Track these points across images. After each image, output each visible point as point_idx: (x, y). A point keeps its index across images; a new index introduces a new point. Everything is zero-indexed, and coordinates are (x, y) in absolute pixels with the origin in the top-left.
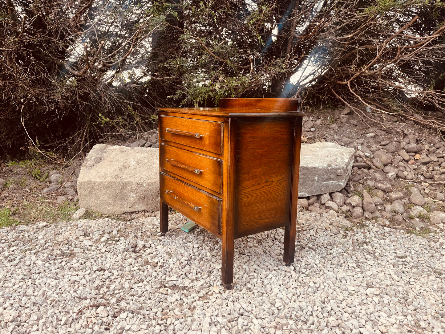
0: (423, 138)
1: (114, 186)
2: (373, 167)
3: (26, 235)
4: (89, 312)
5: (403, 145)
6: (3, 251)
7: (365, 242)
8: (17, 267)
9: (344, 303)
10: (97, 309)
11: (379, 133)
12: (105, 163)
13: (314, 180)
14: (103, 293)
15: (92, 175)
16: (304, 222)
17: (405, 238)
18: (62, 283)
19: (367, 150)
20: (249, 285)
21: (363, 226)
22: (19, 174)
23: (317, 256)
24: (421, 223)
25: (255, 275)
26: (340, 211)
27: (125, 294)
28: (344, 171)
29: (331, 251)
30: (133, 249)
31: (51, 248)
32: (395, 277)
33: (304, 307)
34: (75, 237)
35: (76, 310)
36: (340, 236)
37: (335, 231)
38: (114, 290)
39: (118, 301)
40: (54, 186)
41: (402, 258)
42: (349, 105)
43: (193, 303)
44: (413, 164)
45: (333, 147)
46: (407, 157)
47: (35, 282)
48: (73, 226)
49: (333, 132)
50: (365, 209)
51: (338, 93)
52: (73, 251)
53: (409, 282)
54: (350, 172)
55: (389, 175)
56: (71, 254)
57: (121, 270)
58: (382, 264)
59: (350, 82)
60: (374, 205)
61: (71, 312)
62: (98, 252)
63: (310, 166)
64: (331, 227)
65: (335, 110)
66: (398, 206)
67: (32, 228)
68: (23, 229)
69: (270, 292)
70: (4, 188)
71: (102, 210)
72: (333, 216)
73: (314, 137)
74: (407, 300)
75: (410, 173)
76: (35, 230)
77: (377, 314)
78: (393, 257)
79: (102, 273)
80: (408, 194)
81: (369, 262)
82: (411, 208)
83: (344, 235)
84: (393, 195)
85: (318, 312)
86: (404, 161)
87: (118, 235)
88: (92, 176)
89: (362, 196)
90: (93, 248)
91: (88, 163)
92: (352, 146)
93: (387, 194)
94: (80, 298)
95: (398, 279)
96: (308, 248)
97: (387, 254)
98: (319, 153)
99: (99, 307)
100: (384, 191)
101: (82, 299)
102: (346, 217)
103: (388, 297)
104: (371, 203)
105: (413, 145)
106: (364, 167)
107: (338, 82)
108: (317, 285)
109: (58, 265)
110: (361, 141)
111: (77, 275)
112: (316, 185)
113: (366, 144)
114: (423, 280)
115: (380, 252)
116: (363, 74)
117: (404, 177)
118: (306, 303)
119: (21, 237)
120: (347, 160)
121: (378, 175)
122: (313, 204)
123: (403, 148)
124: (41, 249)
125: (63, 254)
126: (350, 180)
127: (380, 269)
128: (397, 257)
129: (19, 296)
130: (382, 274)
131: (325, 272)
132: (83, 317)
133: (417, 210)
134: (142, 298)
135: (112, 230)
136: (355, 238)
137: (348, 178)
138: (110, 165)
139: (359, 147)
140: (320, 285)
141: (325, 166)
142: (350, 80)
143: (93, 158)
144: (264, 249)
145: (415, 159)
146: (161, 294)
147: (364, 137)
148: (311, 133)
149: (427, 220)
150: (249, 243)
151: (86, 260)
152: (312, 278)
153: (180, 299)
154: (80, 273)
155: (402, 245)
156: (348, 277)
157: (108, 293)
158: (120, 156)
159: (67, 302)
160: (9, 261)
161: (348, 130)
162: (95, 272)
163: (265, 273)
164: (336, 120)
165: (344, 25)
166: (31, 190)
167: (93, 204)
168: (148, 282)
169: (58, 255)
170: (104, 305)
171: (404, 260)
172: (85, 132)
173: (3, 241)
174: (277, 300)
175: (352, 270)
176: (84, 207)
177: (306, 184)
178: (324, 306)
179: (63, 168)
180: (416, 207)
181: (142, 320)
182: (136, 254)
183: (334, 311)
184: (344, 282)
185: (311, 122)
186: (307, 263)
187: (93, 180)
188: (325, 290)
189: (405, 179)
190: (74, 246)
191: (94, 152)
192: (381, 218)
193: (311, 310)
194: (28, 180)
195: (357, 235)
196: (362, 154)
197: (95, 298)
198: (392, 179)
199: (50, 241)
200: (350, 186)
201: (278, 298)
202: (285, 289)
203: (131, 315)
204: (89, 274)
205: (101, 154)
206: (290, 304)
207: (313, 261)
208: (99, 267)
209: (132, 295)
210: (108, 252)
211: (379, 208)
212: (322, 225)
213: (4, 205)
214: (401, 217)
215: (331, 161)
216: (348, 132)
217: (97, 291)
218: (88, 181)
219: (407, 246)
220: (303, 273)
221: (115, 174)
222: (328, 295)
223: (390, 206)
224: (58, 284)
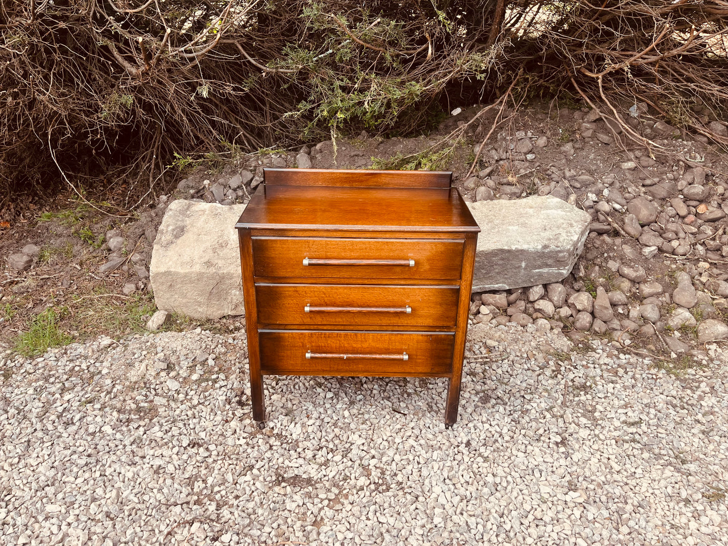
0: (718, 171)
1: (205, 279)
2: (623, 232)
3: (84, 366)
4: (180, 532)
5: (682, 186)
6: (54, 401)
7: (584, 388)
8: (77, 437)
9: (531, 517)
10: (191, 527)
11: (644, 162)
12: (188, 237)
13: (520, 267)
14: (198, 490)
15: (170, 260)
16: (497, 343)
17: (648, 379)
18: (141, 473)
19: (618, 196)
20: (399, 478)
21: (587, 349)
22: (60, 236)
23: (506, 419)
24: (682, 344)
25: (411, 456)
26: (556, 318)
27: (228, 494)
28: (570, 253)
29: (528, 406)
30: (238, 398)
31: (121, 397)
33: (473, 526)
34: (154, 374)
35: (163, 527)
36: (548, 372)
37: (542, 361)
38: (212, 486)
39: (219, 507)
40: (115, 259)
41: (633, 424)
42: (598, 110)
43: (320, 511)
44: (692, 223)
45: (557, 208)
46: (683, 211)
47: (106, 471)
48: (150, 348)
49: (564, 161)
50: (597, 315)
51: (581, 88)
52: (153, 401)
53: (635, 473)
54: (580, 250)
55: (646, 251)
57: (221, 444)
58: (601, 435)
60: (611, 311)
61: (157, 530)
62: (189, 404)
63: (513, 248)
64: (537, 353)
65: (575, 110)
66: (651, 312)
67: (90, 350)
68: (78, 351)
69: (429, 494)
70: (40, 261)
71: (191, 313)
72: (543, 331)
74: (621, 515)
75: (682, 243)
76: (96, 355)
77: (573, 540)
78: (619, 423)
79: (195, 450)
80: (671, 286)
81: (582, 432)
82: (671, 313)
83: (554, 372)
84: (646, 289)
85: (491, 532)
86: (677, 216)
87: (216, 369)
88: (171, 263)
89: (594, 292)
90: (181, 396)
91: (163, 238)
92: (593, 189)
93: (637, 286)
94: (168, 504)
95: (617, 467)
96: (494, 402)
97: (613, 414)
98: (533, 220)
99: (193, 523)
100: (633, 281)
101: (171, 505)
102: (564, 329)
103: (595, 509)
104: (606, 308)
105: (698, 189)
106: (607, 232)
107: (583, 70)
108: (498, 480)
109: (134, 435)
110: (610, 178)
111: (162, 455)
112: (522, 274)
113: (617, 185)
114: (654, 475)
115: (602, 410)
117: (671, 251)
118: (477, 517)
119: (77, 369)
120: (575, 238)
121: (628, 250)
122: (515, 302)
123: (681, 192)
124: (107, 399)
126: (579, 261)
127: (596, 446)
128: (626, 422)
129: (85, 499)
130: (598, 457)
131: (515, 452)
132: (173, 541)
133: (682, 316)
134: (251, 504)
135: (206, 356)
136: (571, 376)
137: (577, 259)
138: (197, 240)
139: (606, 192)
140: (501, 479)
141: (540, 247)
142: (602, 74)
143: (171, 228)
144: (430, 400)
145: (696, 214)
146: (276, 495)
147: (618, 169)
148: (527, 164)
149: (692, 335)
150: (408, 385)
151: (172, 423)
152: (492, 465)
153: (304, 504)
154: (166, 452)
156: (545, 466)
157: (205, 491)
158: (211, 224)
159: (150, 511)
160: (64, 424)
161: (592, 156)
162: (185, 448)
163: (425, 456)
164: (574, 133)
166: (81, 264)
167: (177, 304)
168: (259, 469)
169: (132, 410)
170: (200, 519)
171: (634, 429)
172: (155, 153)
173: (52, 379)
174: (436, 510)
175: (553, 449)
176: (165, 308)
177: (506, 272)
178: (502, 520)
179: (126, 223)
180: (680, 310)
182: (242, 411)
183: (514, 531)
185: (529, 141)
186: (489, 434)
187: (172, 270)
188: (507, 491)
189: (673, 253)
190: (153, 392)
191: (170, 216)
192: (619, 333)
193: (481, 531)
194: (76, 247)
195: (575, 371)
196: (608, 206)
197: (188, 503)
198: (649, 257)
199: (119, 381)
200: (579, 269)
201: (438, 506)
202: (451, 486)
203: (235, 538)
204: (177, 454)
205: (182, 221)
206: (454, 516)
207: (499, 429)
208: (191, 437)
209: (237, 497)
210: (202, 404)
211: (620, 310)
212: (523, 350)
213: (44, 299)
214: (652, 329)
215: (550, 239)
216: (592, 160)
217: (189, 488)
218: (165, 272)
219: (645, 401)
220: (480, 455)
221: (204, 260)
222: (509, 501)
223: (638, 308)
224: (136, 476)
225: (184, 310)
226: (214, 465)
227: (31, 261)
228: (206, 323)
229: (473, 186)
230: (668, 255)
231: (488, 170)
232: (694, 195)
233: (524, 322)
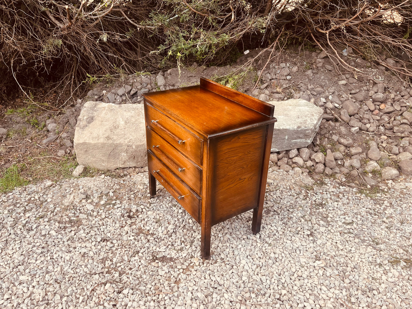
0: (391, 86)
1: (107, 147)
2: (340, 119)
3: (37, 197)
4: (99, 289)
5: (371, 93)
6: (21, 217)
7: (321, 205)
8: (35, 237)
9: (296, 275)
10: (105, 286)
11: (351, 80)
12: (96, 122)
13: (284, 139)
14: (108, 266)
15: (86, 136)
16: (273, 181)
17: (356, 199)
18: (74, 257)
19: (337, 100)
20: (222, 256)
21: (322, 184)
22: (18, 123)
23: (280, 222)
24: (373, 180)
25: (228, 245)
26: (305, 167)
27: (125, 268)
28: (312, 131)
29: (292, 215)
30: (128, 214)
31: (60, 214)
32: (340, 245)
33: (264, 281)
34: (78, 201)
35: (89, 287)
36: (301, 197)
37: (298, 191)
38: (116, 263)
39: (120, 275)
40: (52, 136)
41: (349, 224)
42: (326, 52)
43: (178, 276)
44: (377, 114)
45: (305, 106)
46: (372, 108)
47: (53, 256)
48: (75, 187)
49: (307, 80)
50: (327, 165)
51: (316, 39)
52: (79, 216)
53: (351, 250)
54: (317, 129)
55: (353, 129)
56: (77, 221)
57: (120, 240)
58: (332, 230)
59: (329, 33)
61: (85, 288)
62: (100, 218)
63: (281, 128)
64: (295, 186)
65: (312, 52)
66: (356, 163)
67: (40, 188)
68: (33, 189)
69: (239, 264)
70: (7, 137)
71: (98, 166)
72: (298, 174)
73: (289, 87)
74: (345, 273)
75: (372, 125)
76: (43, 191)
77: (319, 287)
78: (341, 224)
79: (105, 243)
80: (367, 149)
82: (367, 163)
83: (305, 196)
84: (353, 151)
85: (274, 284)
86: (369, 111)
87: (115, 198)
88: (86, 138)
90: (95, 214)
91: (81, 123)
93: (348, 149)
94: (91, 274)
95: (341, 247)
97: (338, 219)
98: (292, 112)
99: (106, 284)
100: (346, 146)
101: (93, 274)
102: (309, 173)
103: (330, 270)
104: (332, 161)
105: (380, 96)
106: (331, 119)
107: (318, 29)
108: (277, 256)
109: (68, 236)
110: (333, 89)
111: (86, 246)
112: (285, 143)
113: (337, 93)
114: (362, 251)
115: (332, 216)
117: (366, 129)
118: (266, 276)
119: (32, 199)
120: (315, 122)
121: (343, 129)
122: (282, 158)
123: (371, 97)
125: (71, 221)
126: (317, 135)
127: (329, 236)
128: (345, 223)
130: (330, 242)
131: (285, 240)
132: (95, 294)
133: (373, 165)
134: (139, 272)
135: (108, 191)
136: (314, 198)
138: (101, 125)
139: (330, 97)
140: (279, 255)
141: (296, 127)
142: (329, 31)
143: (85, 118)
145: (379, 109)
146: (153, 267)
147: (337, 85)
148: (287, 82)
149: (378, 176)
151: (91, 228)
152: (273, 248)
153: (169, 272)
154: (88, 245)
156: (302, 247)
157: (112, 266)
158: (109, 115)
159: (81, 278)
161: (322, 77)
162: (99, 242)
163: (235, 244)
164: (312, 64)
166: (32, 139)
167: (90, 161)
168: (142, 253)
169: (67, 222)
170: (110, 281)
171: (350, 227)
172: (73, 75)
174: (244, 273)
175: (306, 238)
176: (83, 164)
177: (277, 142)
178: (280, 277)
179: (57, 115)
180: (371, 162)
181: (140, 296)
182: (131, 221)
183: (287, 283)
185: (288, 69)
186: (270, 231)
187: (87, 141)
188: (282, 262)
189: (367, 131)
190: (79, 211)
191: (85, 111)
192: (339, 175)
193: (269, 283)
194: (28, 130)
195: (316, 196)
197: (103, 273)
199: (58, 205)
200: (316, 140)
201: (245, 271)
202: (251, 260)
203: (131, 291)
204: (95, 246)
205: (92, 113)
206: (254, 276)
207: (276, 228)
208: (102, 236)
209: (131, 269)
210: (108, 217)
211: (339, 162)
212: (287, 185)
213: (11, 159)
214: (357, 173)
215: (301, 123)
216: (322, 79)
217: (103, 264)
218: (83, 143)
219: (355, 211)
220: (266, 242)
221: (106, 135)
222: (284, 267)
223: (349, 161)
224: (71, 259)
225: (94, 165)
226: (116, 251)
227: (2, 137)
228: (107, 172)
229: (257, 94)
230: (364, 132)
231: (265, 85)
232: (378, 99)
233: (287, 169)
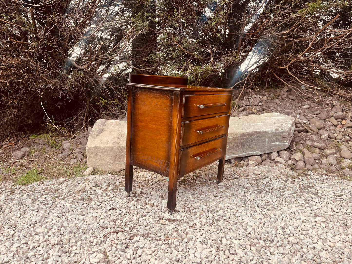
0: (347, 108)
1: (114, 150)
2: (310, 130)
3: (52, 187)
4: (111, 236)
5: (332, 113)
6: (38, 198)
7: (310, 187)
8: (51, 209)
9: (299, 228)
10: (117, 234)
11: (312, 105)
12: (106, 133)
13: (265, 141)
14: (119, 224)
15: (97, 142)
16: (260, 173)
17: (340, 182)
18: (87, 218)
19: (304, 118)
21: (306, 175)
22: (40, 144)
23: (274, 197)
24: (351, 172)
25: (229, 210)
26: (287, 165)
27: (135, 225)
28: (288, 134)
29: (283, 193)
30: (133, 195)
31: (73, 195)
32: (335, 209)
33: (270, 232)
34: (89, 187)
35: (102, 235)
36: (289, 182)
37: (285, 179)
38: (126, 222)
39: (130, 229)
40: (66, 152)
41: (339, 196)
42: (288, 84)
43: (185, 230)
44: (341, 128)
45: (278, 116)
46: (335, 122)
47: (68, 218)
48: (86, 180)
49: (276, 105)
50: (307, 162)
51: (278, 76)
52: (89, 197)
53: (346, 213)
54: (292, 135)
55: (323, 136)
56: (89, 199)
57: (127, 209)
58: (324, 201)
59: (288, 66)
60: (313, 159)
61: (99, 236)
62: (108, 197)
63: (262, 130)
64: (281, 176)
65: (276, 89)
66: (332, 160)
67: (55, 182)
68: (49, 183)
69: (242, 222)
70: (29, 154)
71: (105, 168)
72: (282, 168)
73: (262, 109)
74: (346, 225)
75: (339, 135)
76: (58, 184)
77: (325, 235)
78: (332, 196)
79: (114, 211)
80: (339, 150)
81: (314, 200)
82: (342, 161)
83: (292, 182)
84: (328, 152)
85: (280, 234)
86: (333, 126)
87: (121, 186)
88: (97, 143)
89: (303, 153)
90: (104, 194)
91: (93, 134)
92: (292, 115)
93: (323, 151)
94: (103, 228)
95: (338, 211)
96: (265, 192)
97: (328, 194)
98: (268, 121)
99: (118, 233)
100: (320, 149)
101: (105, 228)
102: (292, 169)
103: (332, 223)
104: (311, 158)
105: (340, 114)
106: (303, 131)
107: (279, 67)
109: (81, 207)
110: (299, 111)
111: (97, 212)
112: (267, 145)
113: (303, 114)
115: (321, 193)
116: (298, 60)
118: (271, 228)
119: (49, 188)
120: (290, 126)
121: (314, 137)
122: (265, 160)
123: (332, 116)
124: (66, 196)
125: (83, 199)
126: (292, 141)
127: (323, 205)
128: (335, 195)
129: (58, 227)
130: (325, 208)
131: (282, 207)
132: (108, 240)
133: (347, 162)
134: (148, 227)
135: (115, 182)
136: (301, 183)
137: (291, 139)
138: (110, 134)
139: (298, 116)
140: (279, 216)
141: (274, 130)
142: (288, 65)
143: (97, 130)
144: (232, 193)
145: (342, 124)
146: (161, 225)
147: (301, 109)
148: (260, 107)
150: (220, 189)
151: (101, 202)
152: (272, 212)
153: (176, 228)
154: (98, 211)
155: (338, 187)
156: (300, 211)
157: (122, 224)
158: (116, 128)
159: (94, 230)
160: (44, 205)
162: (109, 210)
163: (236, 209)
164: (278, 96)
165: (281, 23)
166: (49, 155)
167: (98, 164)
168: (149, 216)
169: (79, 199)
170: (122, 231)
171: (341, 197)
172: (86, 111)
173: (36, 192)
174: (248, 227)
175: (302, 205)
176: (92, 166)
177: (259, 145)
178: (284, 230)
179: (72, 139)
180: (346, 160)
181: (151, 241)
182: (136, 198)
183: (292, 234)
184: (297, 214)
185: (259, 98)
186: (267, 201)
187: (98, 146)
188: (284, 220)
189: (335, 139)
190: (90, 193)
191: (97, 125)
192: (319, 169)
193: (275, 233)
194: (47, 149)
195: (303, 181)
196: (300, 121)
197: (114, 228)
198: (325, 139)
199: (71, 190)
200: (293, 146)
201: (249, 226)
202: (253, 219)
203: (142, 238)
204: (105, 212)
205: (103, 127)
206: (258, 229)
207: (271, 200)
208: (112, 207)
209: (140, 225)
210: (116, 197)
211: (317, 161)
212: (274, 175)
213: (31, 167)
214: (335, 168)
215: (278, 127)
216: (288, 105)
218: (94, 147)
219: (342, 188)
220: (264, 208)
221: (114, 141)
223: (326, 160)
224: (84, 219)
225: (102, 167)
226: (125, 216)
227: (25, 154)
229: (236, 114)
230: (333, 140)
231: (242, 108)
232: (339, 116)
233: (272, 165)
